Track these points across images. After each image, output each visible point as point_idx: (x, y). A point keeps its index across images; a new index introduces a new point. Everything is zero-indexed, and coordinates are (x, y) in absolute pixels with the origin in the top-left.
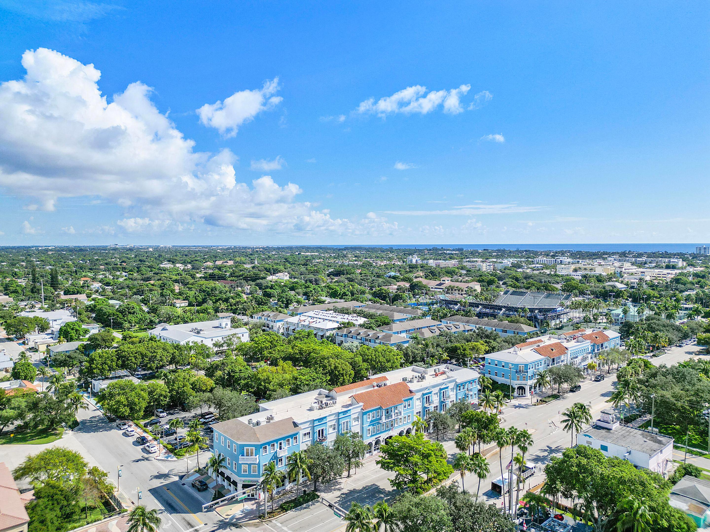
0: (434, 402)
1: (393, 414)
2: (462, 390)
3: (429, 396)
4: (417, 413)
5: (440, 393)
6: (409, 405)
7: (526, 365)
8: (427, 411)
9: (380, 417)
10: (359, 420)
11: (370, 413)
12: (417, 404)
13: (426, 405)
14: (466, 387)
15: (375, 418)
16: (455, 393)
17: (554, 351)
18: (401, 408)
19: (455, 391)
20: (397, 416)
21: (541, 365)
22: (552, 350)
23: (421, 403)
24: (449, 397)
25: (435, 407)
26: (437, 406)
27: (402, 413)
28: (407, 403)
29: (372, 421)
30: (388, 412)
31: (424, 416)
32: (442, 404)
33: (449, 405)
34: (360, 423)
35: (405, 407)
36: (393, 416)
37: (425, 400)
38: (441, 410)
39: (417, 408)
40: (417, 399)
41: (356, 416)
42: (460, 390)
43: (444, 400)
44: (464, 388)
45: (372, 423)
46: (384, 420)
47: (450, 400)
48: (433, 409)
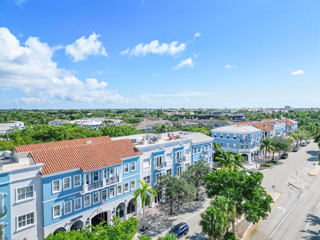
0: (167, 164)
1: (104, 180)
2: (197, 153)
3: (161, 157)
4: (145, 178)
5: (174, 155)
6: (133, 168)
7: (249, 135)
8: (158, 175)
9: (81, 185)
10: (35, 193)
11: (60, 180)
12: (144, 167)
13: (157, 168)
14: (201, 150)
15: (70, 188)
16: (190, 155)
17: (266, 126)
18: (119, 171)
19: (190, 153)
20: (112, 183)
21: (259, 137)
22: (264, 126)
23: (150, 166)
24: (184, 159)
25: (167, 171)
26: (170, 170)
27: (121, 179)
28: (130, 165)
29: (62, 194)
30: (96, 178)
31: (154, 181)
32: (177, 166)
33: (184, 169)
34: (35, 196)
35: (127, 170)
36: (104, 183)
37: (155, 162)
38: (175, 174)
39: (144, 171)
40: (145, 160)
41: (27, 184)
42: (195, 152)
43: (179, 162)
44: (199, 151)
45: (63, 196)
46: (86, 190)
47: (185, 163)
48: (166, 173)
